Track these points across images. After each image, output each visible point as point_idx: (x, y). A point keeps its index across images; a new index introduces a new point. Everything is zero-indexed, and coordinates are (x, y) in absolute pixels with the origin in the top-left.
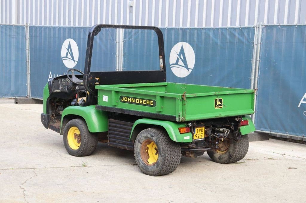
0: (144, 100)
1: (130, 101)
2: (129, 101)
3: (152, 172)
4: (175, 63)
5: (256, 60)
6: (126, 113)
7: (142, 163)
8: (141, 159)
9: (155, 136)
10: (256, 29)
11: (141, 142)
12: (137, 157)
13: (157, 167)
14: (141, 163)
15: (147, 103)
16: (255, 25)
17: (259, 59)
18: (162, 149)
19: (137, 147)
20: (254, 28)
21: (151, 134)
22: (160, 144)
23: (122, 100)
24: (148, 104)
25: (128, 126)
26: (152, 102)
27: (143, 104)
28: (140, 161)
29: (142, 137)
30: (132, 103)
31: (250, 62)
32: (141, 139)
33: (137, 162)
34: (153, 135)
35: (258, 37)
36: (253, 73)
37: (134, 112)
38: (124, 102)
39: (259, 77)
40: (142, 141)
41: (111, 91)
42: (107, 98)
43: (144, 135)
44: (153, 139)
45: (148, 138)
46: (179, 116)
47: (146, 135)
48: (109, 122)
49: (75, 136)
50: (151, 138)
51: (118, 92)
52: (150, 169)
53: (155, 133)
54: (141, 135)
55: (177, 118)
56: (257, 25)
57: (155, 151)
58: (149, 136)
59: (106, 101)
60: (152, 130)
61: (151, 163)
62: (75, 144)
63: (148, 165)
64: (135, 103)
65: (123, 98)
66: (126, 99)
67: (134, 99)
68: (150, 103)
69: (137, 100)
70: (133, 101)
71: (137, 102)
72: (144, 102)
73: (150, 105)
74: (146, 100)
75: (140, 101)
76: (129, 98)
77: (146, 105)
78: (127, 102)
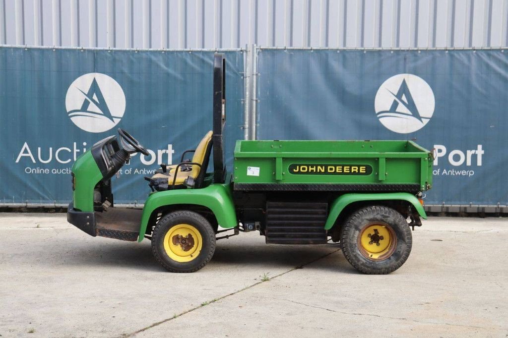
0: (345, 167)
1: (315, 171)
2: (312, 171)
3: (386, 268)
4: (80, 108)
5: (251, 100)
6: (309, 189)
7: (364, 259)
8: (360, 253)
9: (391, 216)
10: (245, 53)
11: (361, 228)
12: (353, 252)
13: (397, 260)
14: (361, 259)
16: (244, 48)
17: (256, 97)
18: (406, 233)
19: (353, 237)
20: (242, 53)
21: (383, 214)
22: (403, 226)
23: (294, 170)
24: (355, 171)
25: (316, 209)
26: (365, 167)
27: (343, 173)
28: (359, 257)
29: (362, 220)
30: (320, 173)
32: (360, 223)
33: (354, 259)
34: (387, 215)
35: (251, 66)
36: (247, 119)
37: (327, 186)
38: (299, 173)
39: (258, 125)
40: (363, 226)
41: (275, 158)
42: (259, 171)
43: (368, 217)
44: (388, 221)
45: (377, 220)
46: (426, 183)
47: (371, 216)
48: (269, 207)
49: (177, 239)
50: (382, 220)
51: (285, 159)
52: (382, 264)
53: (390, 212)
54: (358, 217)
55: (423, 186)
56: (247, 47)
57: (369, 240)
58: (379, 217)
59: (253, 175)
60: (382, 208)
61: (375, 257)
62: (174, 253)
63: (374, 260)
64: (326, 173)
65: (298, 167)
66: (304, 169)
67: (324, 167)
68: (359, 170)
69: (329, 167)
70: (320, 170)
71: (329, 171)
72: (346, 169)
73: (359, 173)
74: (351, 166)
75: (337, 169)
76: (310, 167)
77: (350, 173)
78: (308, 173)
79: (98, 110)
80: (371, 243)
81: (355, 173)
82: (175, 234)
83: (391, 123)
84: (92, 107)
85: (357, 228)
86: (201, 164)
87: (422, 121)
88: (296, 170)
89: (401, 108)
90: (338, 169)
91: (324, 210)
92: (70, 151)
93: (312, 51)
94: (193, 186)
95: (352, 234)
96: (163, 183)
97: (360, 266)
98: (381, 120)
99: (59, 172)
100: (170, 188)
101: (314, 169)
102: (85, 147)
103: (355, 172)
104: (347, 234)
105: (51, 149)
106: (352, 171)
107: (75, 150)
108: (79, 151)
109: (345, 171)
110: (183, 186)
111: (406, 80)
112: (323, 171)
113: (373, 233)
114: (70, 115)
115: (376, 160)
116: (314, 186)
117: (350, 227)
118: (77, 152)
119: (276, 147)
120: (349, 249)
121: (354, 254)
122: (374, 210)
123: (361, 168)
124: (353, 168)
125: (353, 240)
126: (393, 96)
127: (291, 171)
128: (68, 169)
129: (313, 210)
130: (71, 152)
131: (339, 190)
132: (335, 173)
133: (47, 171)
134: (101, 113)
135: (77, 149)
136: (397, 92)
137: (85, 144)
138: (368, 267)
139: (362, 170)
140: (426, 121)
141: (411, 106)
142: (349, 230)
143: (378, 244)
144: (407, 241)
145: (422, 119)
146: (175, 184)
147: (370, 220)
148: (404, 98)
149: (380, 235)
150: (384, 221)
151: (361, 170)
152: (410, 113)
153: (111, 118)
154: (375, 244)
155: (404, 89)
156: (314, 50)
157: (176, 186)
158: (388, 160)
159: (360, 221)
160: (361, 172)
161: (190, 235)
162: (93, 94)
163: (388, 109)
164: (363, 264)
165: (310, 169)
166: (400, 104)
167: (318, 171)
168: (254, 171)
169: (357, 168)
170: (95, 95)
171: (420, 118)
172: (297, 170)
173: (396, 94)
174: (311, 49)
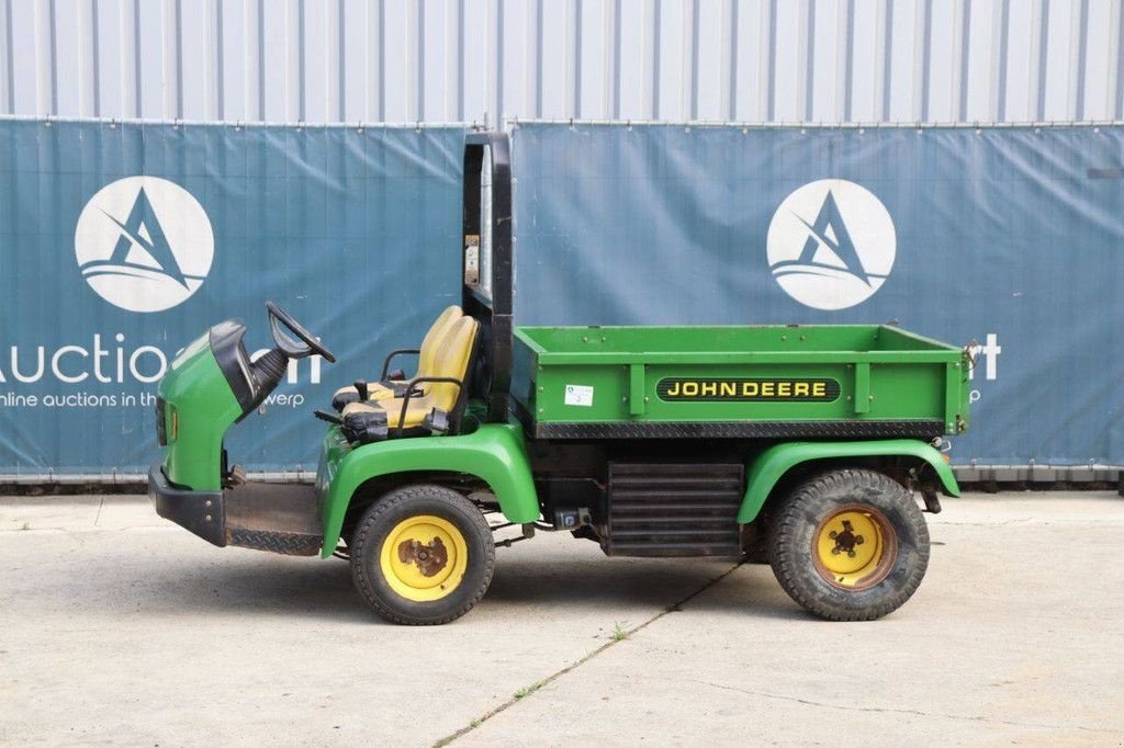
0: (781, 385)
1: (714, 393)
2: (709, 393)
4: (107, 256)
6: (703, 434)
7: (827, 587)
8: (817, 575)
9: (884, 491)
11: (819, 518)
12: (804, 571)
13: (898, 588)
14: (820, 587)
15: (797, 391)
16: (478, 121)
18: (917, 529)
19: (804, 538)
21: (868, 486)
22: (910, 513)
23: (670, 392)
24: (803, 394)
25: (718, 477)
26: (823, 384)
27: (776, 398)
28: (816, 583)
29: (823, 501)
30: (726, 397)
32: (819, 508)
33: (805, 587)
34: (877, 489)
37: (742, 426)
38: (680, 397)
40: (824, 515)
41: (628, 366)
42: (591, 394)
43: (835, 494)
44: (878, 503)
45: (855, 500)
46: (958, 417)
47: (842, 492)
48: (615, 476)
49: (408, 550)
50: (867, 502)
51: (650, 368)
52: (865, 599)
53: (882, 484)
54: (814, 496)
55: (951, 424)
57: (832, 544)
58: (859, 493)
59: (580, 404)
60: (866, 474)
61: (850, 581)
62: (404, 580)
63: (847, 590)
64: (739, 397)
65: (677, 385)
66: (690, 389)
67: (734, 385)
68: (811, 390)
69: (746, 385)
70: (726, 391)
71: (745, 393)
72: (782, 390)
73: (811, 398)
74: (793, 382)
75: (764, 389)
76: (704, 385)
77: (792, 398)
78: (699, 397)
79: (151, 261)
80: (836, 551)
81: (801, 397)
82: (404, 538)
83: (803, 287)
84: (137, 254)
85: (811, 519)
86: (461, 380)
87: (868, 283)
88: (674, 391)
89: (824, 254)
90: (766, 390)
91: (736, 480)
92: (85, 353)
93: (630, 129)
94: (445, 430)
95: (800, 533)
96: (375, 423)
97: (818, 603)
98: (781, 281)
99: (60, 401)
100: (393, 434)
101: (713, 389)
102: (120, 345)
103: (801, 394)
104: (790, 532)
105: (41, 350)
106: (797, 394)
107: (98, 353)
108: (106, 353)
109: (780, 393)
111: (833, 193)
112: (732, 392)
113: (840, 529)
114: (85, 272)
115: (849, 369)
116: (715, 426)
117: (797, 516)
118: (102, 357)
119: (592, 341)
120: (794, 565)
121: (805, 576)
122: (848, 479)
123: (815, 385)
124: (797, 385)
125: (802, 547)
126: (806, 227)
127: (663, 394)
128: (82, 395)
129: (711, 480)
130: (89, 356)
131: (770, 435)
132: (759, 398)
133: (32, 400)
134: (159, 267)
135: (102, 348)
136: (815, 220)
137: (120, 338)
138: (835, 605)
139: (818, 389)
140: (877, 284)
141: (845, 249)
142: (793, 524)
143: (852, 554)
144: (919, 545)
145: (869, 278)
146: (404, 427)
147: (841, 501)
148: (829, 232)
149: (855, 533)
150: (870, 503)
151: (815, 389)
152: (842, 265)
153: (181, 278)
154: (844, 554)
155: (829, 213)
156: (634, 126)
157: (406, 429)
158: (876, 367)
159: (818, 503)
160: (815, 394)
161: (437, 540)
162: (139, 225)
163: (796, 257)
164: (823, 599)
165: (705, 389)
166: (822, 246)
167: (722, 393)
168: (580, 396)
169: (806, 385)
170: (143, 226)
171: (864, 276)
172: (677, 392)
173: (812, 224)
174: (628, 125)
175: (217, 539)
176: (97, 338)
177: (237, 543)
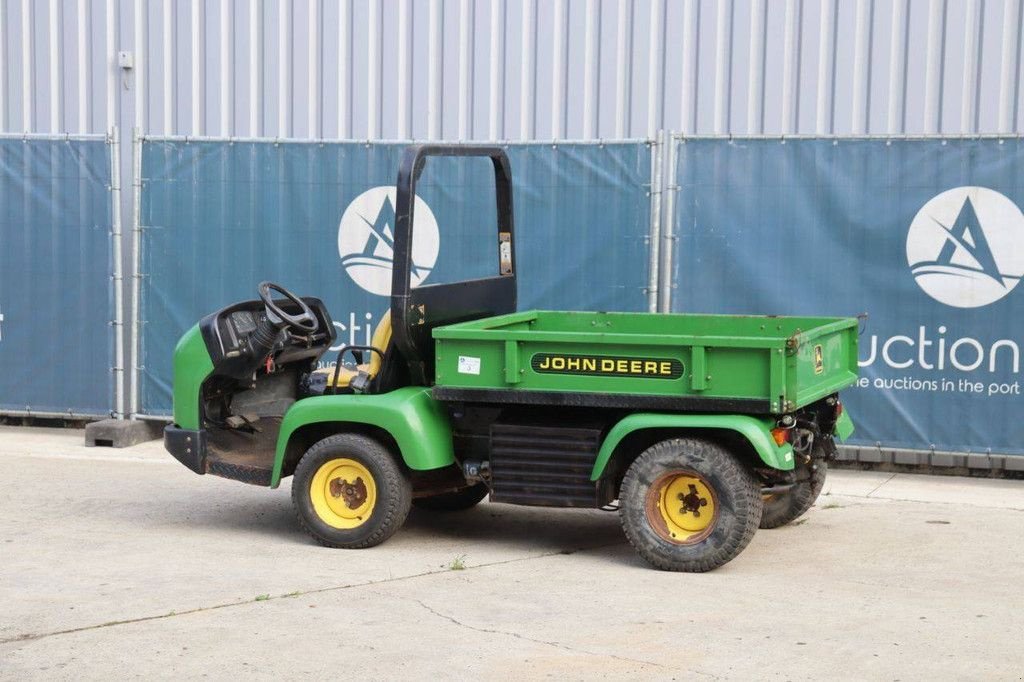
0: (633, 363)
1: (578, 368)
2: (574, 367)
3: (697, 561)
4: (361, 250)
5: (662, 237)
6: (565, 403)
7: (658, 541)
8: (649, 529)
9: (706, 459)
10: (653, 148)
11: (651, 479)
12: (637, 525)
13: (717, 545)
14: (651, 540)
15: (647, 369)
16: (652, 138)
18: (734, 494)
19: (636, 496)
20: (648, 146)
21: (692, 454)
22: (728, 480)
23: (542, 366)
24: (652, 371)
25: (577, 439)
26: (669, 364)
27: (629, 374)
28: (648, 536)
29: (653, 465)
30: (588, 372)
31: (643, 244)
32: (649, 471)
33: (638, 538)
34: (699, 457)
36: (655, 275)
37: (598, 397)
38: (550, 370)
39: (675, 286)
40: (655, 477)
41: (504, 341)
42: (479, 365)
43: (663, 460)
44: (700, 468)
45: (681, 466)
46: (782, 397)
47: (669, 459)
48: (494, 434)
49: (337, 487)
50: (690, 467)
51: (522, 344)
52: (689, 553)
53: (705, 452)
54: (647, 460)
55: (775, 404)
56: (657, 136)
57: (680, 504)
58: (683, 460)
59: (470, 372)
60: (691, 443)
61: (682, 537)
62: (331, 511)
63: (677, 544)
64: (598, 372)
65: (548, 359)
66: (559, 363)
67: (594, 361)
68: (658, 368)
69: (604, 362)
70: (587, 366)
71: (604, 369)
72: (635, 367)
73: (659, 375)
74: (644, 361)
75: (619, 366)
76: (570, 360)
77: (643, 375)
78: (565, 371)
80: (683, 511)
81: (651, 374)
82: (334, 476)
83: (938, 286)
84: (382, 249)
85: (643, 480)
86: (384, 351)
87: (1002, 283)
88: (545, 364)
89: (961, 256)
90: (621, 367)
91: (593, 443)
92: (342, 327)
93: (784, 142)
94: (362, 389)
95: (634, 490)
96: (318, 382)
97: (650, 554)
98: (920, 280)
100: (329, 391)
101: (577, 364)
102: (369, 321)
103: (651, 372)
104: (626, 490)
106: (647, 371)
107: (353, 328)
108: (358, 328)
109: (633, 370)
110: (348, 390)
111: (971, 199)
112: (593, 368)
113: (687, 492)
114: (344, 263)
115: (687, 350)
116: (574, 396)
117: (632, 477)
120: (629, 519)
121: (638, 529)
122: (675, 447)
123: (662, 364)
124: (647, 364)
125: (635, 504)
126: (945, 231)
127: (536, 368)
129: (572, 443)
130: (346, 330)
131: (620, 406)
132: (615, 373)
135: (356, 324)
136: (953, 222)
137: (369, 316)
138: (663, 556)
139: (665, 368)
140: (1011, 284)
141: (982, 251)
142: (628, 484)
143: (697, 514)
144: (736, 509)
145: (1004, 279)
146: (338, 386)
147: (669, 466)
148: (967, 236)
149: (700, 496)
150: (693, 469)
151: (662, 368)
152: (977, 265)
153: (414, 269)
154: (690, 514)
155: (968, 217)
156: (787, 140)
157: (339, 388)
158: (709, 350)
159: (649, 466)
160: (662, 372)
161: (359, 479)
162: (384, 225)
163: (934, 258)
164: (654, 550)
165: (570, 364)
166: (960, 248)
167: (585, 368)
168: (470, 366)
169: (655, 364)
170: (387, 226)
171: (999, 277)
172: (547, 366)
173: (950, 228)
174: (782, 139)
175: (199, 468)
176: (353, 315)
177: (213, 472)
